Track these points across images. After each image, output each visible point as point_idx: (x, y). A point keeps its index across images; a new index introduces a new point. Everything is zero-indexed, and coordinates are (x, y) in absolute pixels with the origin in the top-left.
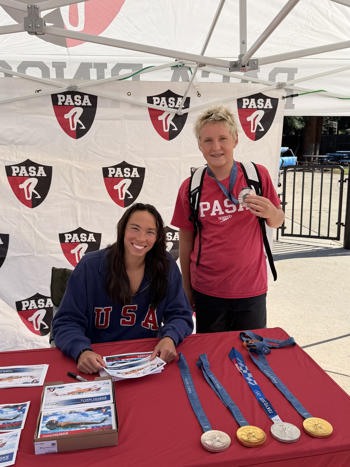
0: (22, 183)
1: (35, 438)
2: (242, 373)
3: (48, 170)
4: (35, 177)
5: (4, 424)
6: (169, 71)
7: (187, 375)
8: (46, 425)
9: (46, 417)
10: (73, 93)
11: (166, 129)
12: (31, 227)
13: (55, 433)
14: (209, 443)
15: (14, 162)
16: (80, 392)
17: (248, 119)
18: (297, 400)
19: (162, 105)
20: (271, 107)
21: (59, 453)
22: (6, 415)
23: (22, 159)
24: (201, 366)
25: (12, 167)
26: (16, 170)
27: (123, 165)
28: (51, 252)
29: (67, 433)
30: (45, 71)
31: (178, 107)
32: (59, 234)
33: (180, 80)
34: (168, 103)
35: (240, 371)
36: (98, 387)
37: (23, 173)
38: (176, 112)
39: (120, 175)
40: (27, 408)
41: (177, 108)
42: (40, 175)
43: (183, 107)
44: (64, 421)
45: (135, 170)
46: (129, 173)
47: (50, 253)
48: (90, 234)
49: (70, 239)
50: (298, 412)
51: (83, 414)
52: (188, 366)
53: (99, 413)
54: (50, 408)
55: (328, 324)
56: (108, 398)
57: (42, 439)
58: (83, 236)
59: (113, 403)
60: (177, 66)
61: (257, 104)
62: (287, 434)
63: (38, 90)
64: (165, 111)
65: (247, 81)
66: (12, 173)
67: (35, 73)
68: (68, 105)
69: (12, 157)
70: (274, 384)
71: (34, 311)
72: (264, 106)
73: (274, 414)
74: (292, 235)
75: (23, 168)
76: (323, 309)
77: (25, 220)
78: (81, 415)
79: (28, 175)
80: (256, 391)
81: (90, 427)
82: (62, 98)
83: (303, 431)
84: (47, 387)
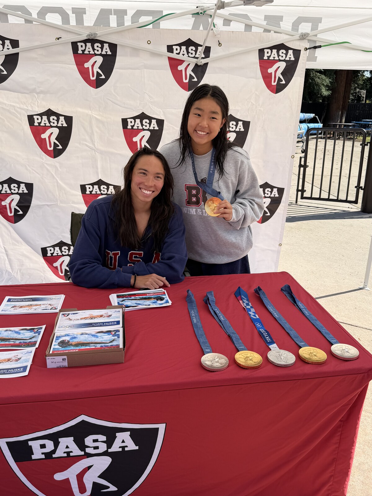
0: (44, 132)
1: (47, 353)
2: (246, 309)
3: (69, 120)
4: (57, 127)
5: (20, 343)
6: (190, 19)
7: (193, 309)
8: (59, 343)
9: (58, 338)
10: (92, 41)
11: (186, 79)
12: (54, 177)
13: (66, 350)
14: (208, 363)
15: (36, 111)
16: (93, 318)
17: (270, 71)
18: (295, 331)
19: (182, 54)
20: (293, 59)
21: (69, 367)
22: (23, 336)
23: (44, 109)
24: (207, 301)
25: (35, 117)
26: (38, 119)
27: (142, 116)
28: (74, 202)
29: (77, 351)
30: (65, 18)
31: (198, 56)
32: (80, 185)
33: (201, 28)
34: (188, 53)
35: (243, 306)
36: (110, 314)
37: (45, 122)
38: (196, 62)
39: (139, 127)
40: (42, 331)
41: (197, 58)
42: (61, 125)
43: (204, 56)
44: (75, 341)
45: (154, 122)
46: (148, 125)
47: (72, 204)
48: (110, 186)
49: (91, 190)
50: (296, 342)
51: (93, 336)
52: (195, 301)
53: (109, 335)
54: (63, 330)
55: (338, 280)
56: (118, 323)
57: (54, 355)
58: (104, 188)
59: (122, 327)
60: (198, 13)
61: (279, 55)
62: (283, 359)
63: (58, 37)
64: (185, 61)
65: (269, 31)
66: (34, 122)
67: (54, 19)
68: (88, 54)
69: (33, 106)
70: (275, 318)
71: (58, 257)
72: (286, 57)
73: (272, 342)
74: (311, 198)
75: (45, 118)
76: (335, 266)
77: (47, 169)
78: (91, 336)
79: (49, 125)
80: (257, 323)
81: (99, 346)
82: (82, 46)
83: (299, 357)
84: (61, 313)
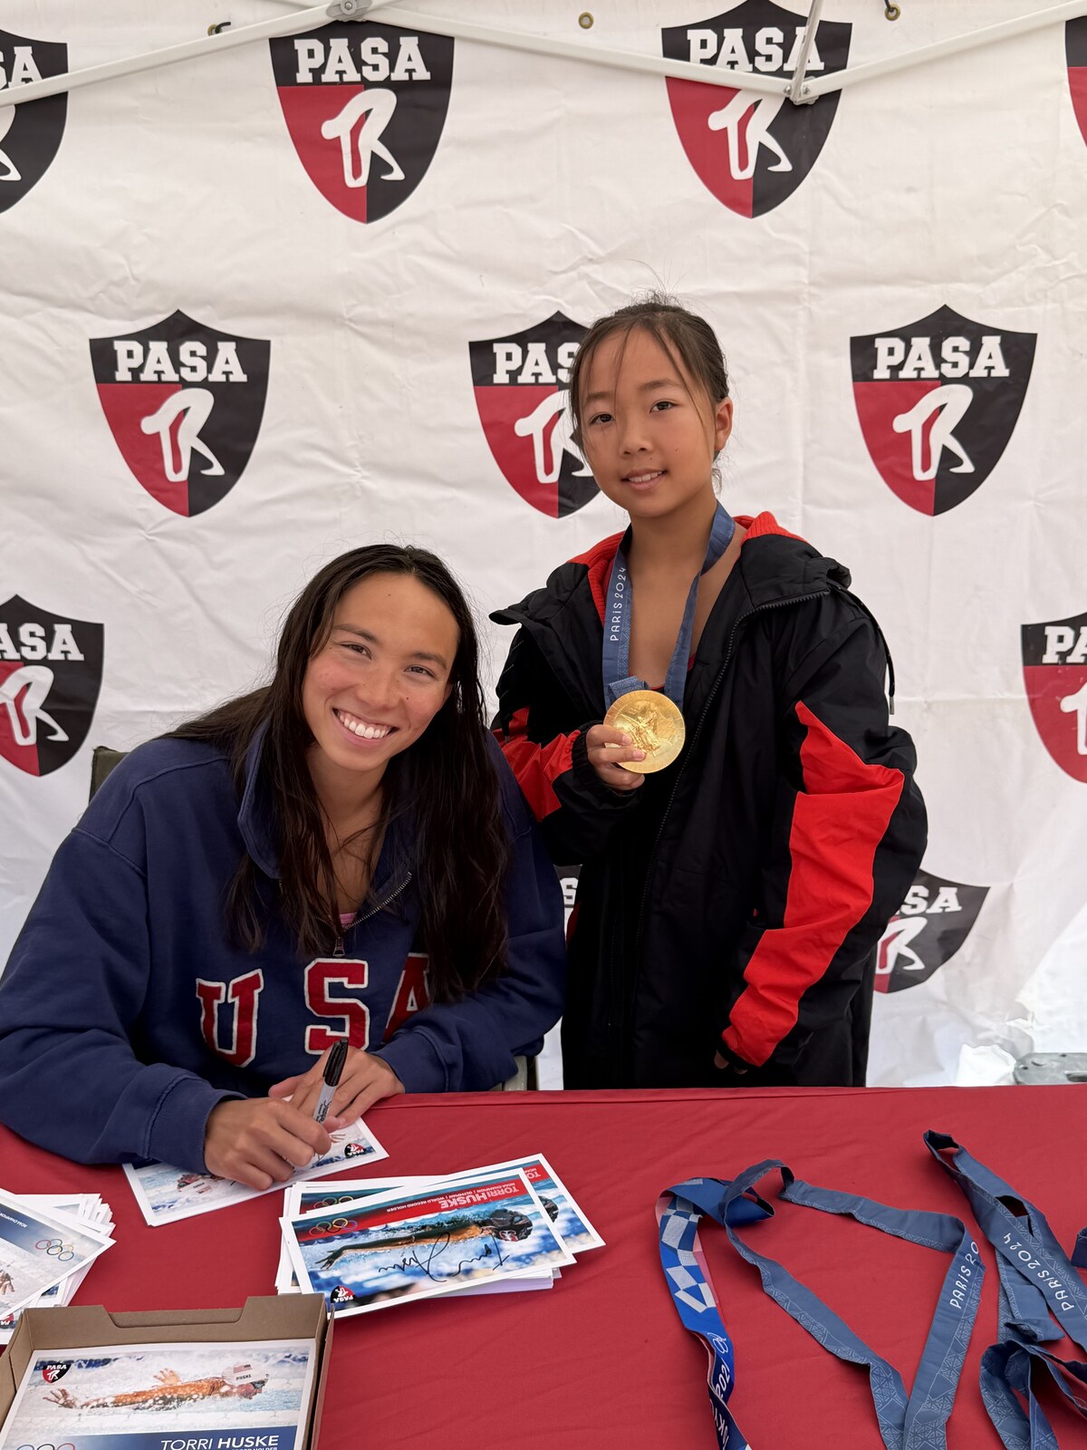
0: (152, 410)
3: (255, 354)
4: (204, 384)
10: (352, 30)
15: (125, 323)
25: (118, 345)
26: (131, 354)
27: (555, 331)
31: (795, 66)
34: (752, 54)
37: (159, 368)
38: (785, 91)
39: (540, 374)
42: (223, 378)
43: (820, 66)
63: (218, 24)
64: (736, 91)
66: (115, 368)
68: (335, 83)
75: (159, 348)
79: (175, 378)
